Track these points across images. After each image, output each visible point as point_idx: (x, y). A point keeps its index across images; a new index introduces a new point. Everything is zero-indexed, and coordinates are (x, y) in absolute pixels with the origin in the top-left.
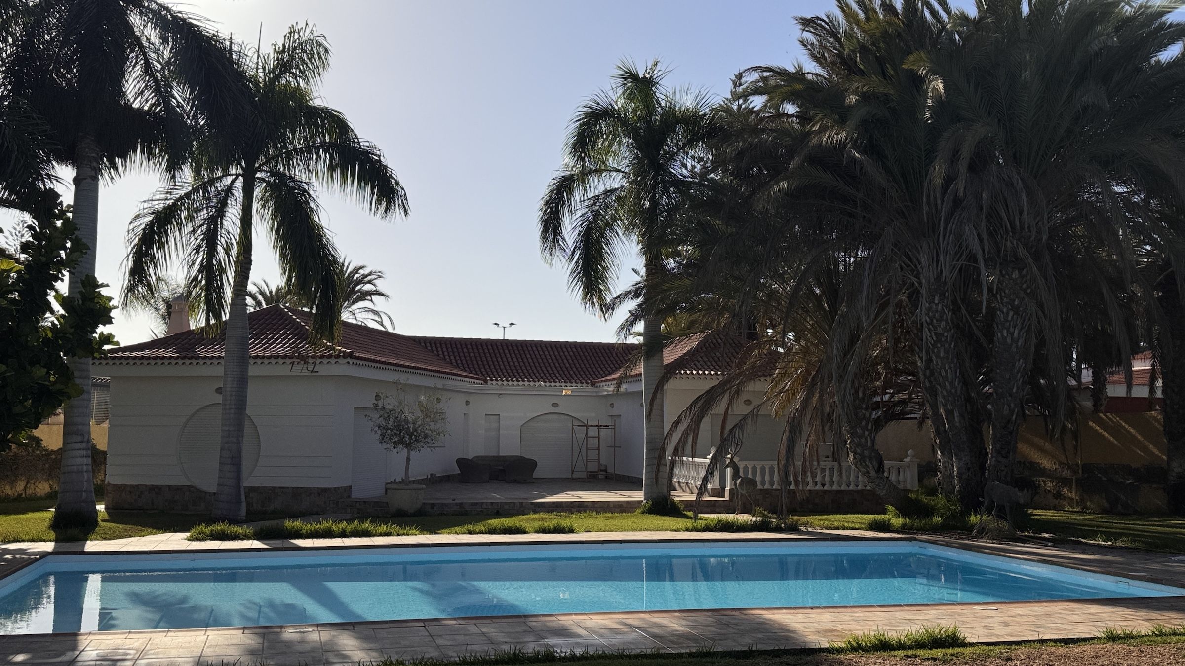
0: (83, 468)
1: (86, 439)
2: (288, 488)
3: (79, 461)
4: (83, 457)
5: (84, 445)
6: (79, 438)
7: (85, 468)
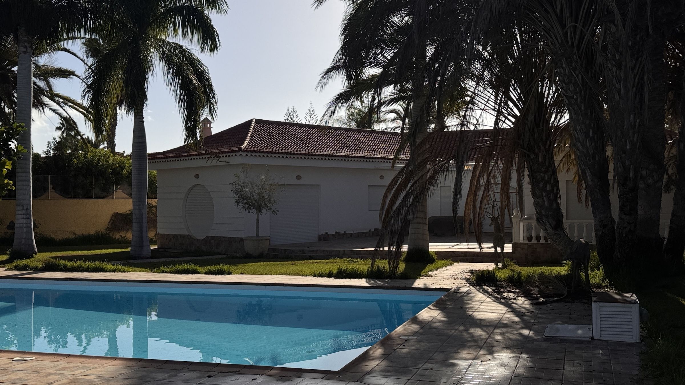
0: (23, 225)
1: (25, 208)
2: (226, 237)
3: (21, 221)
4: (23, 218)
5: (24, 212)
6: (21, 208)
7: (24, 225)
